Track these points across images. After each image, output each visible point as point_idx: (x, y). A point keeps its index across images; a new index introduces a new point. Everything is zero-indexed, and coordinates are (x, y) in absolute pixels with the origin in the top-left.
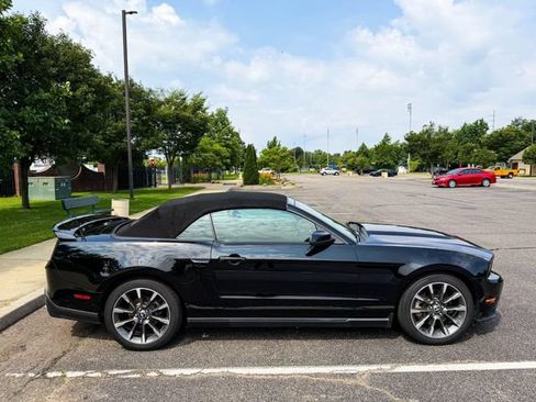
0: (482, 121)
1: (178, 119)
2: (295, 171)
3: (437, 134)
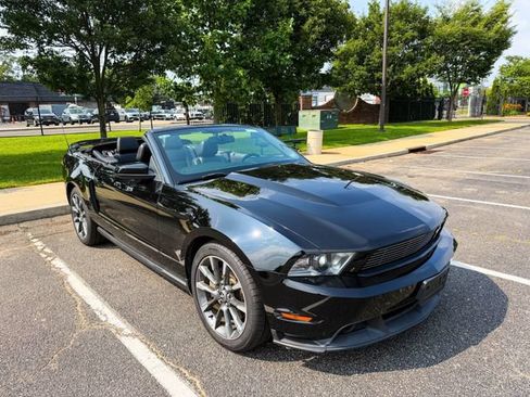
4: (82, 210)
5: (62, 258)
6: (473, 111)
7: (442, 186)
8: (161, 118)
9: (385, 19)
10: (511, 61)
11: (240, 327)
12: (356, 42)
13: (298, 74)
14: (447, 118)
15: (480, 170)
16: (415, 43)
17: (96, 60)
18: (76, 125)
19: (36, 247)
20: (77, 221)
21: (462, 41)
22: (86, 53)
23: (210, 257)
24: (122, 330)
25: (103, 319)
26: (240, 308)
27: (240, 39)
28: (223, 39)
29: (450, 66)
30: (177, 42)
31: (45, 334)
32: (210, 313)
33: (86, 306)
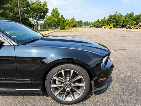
0: (132, 13)
1: (38, 9)
2: (79, 27)
3: (118, 15)
6: (40, 28)
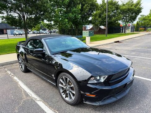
4: (22, 62)
5: (16, 76)
6: (131, 30)
7: (125, 52)
8: (42, 33)
9: (107, 5)
10: (142, 16)
11: (73, 98)
12: (99, 11)
13: (82, 20)
14: (124, 32)
15: (135, 47)
16: (115, 11)
17: (24, 17)
18: (18, 36)
19: (8, 73)
20: (21, 65)
21: (128, 11)
22: (21, 15)
23: (64, 77)
24: (37, 99)
25: (30, 95)
26: (73, 92)
27: (65, 11)
28: (61, 11)
29: (125, 18)
30: (48, 12)
31: (13, 101)
32: (63, 93)
33: (25, 92)
